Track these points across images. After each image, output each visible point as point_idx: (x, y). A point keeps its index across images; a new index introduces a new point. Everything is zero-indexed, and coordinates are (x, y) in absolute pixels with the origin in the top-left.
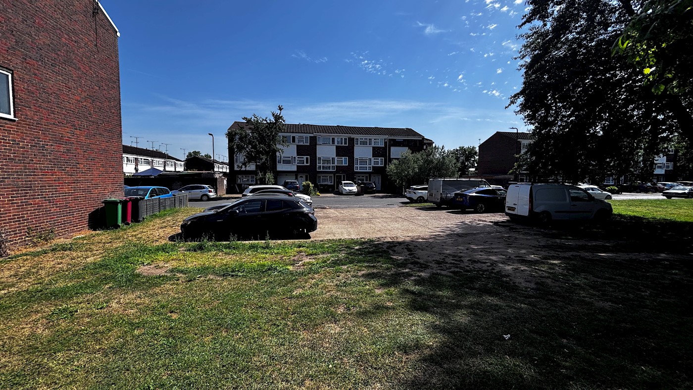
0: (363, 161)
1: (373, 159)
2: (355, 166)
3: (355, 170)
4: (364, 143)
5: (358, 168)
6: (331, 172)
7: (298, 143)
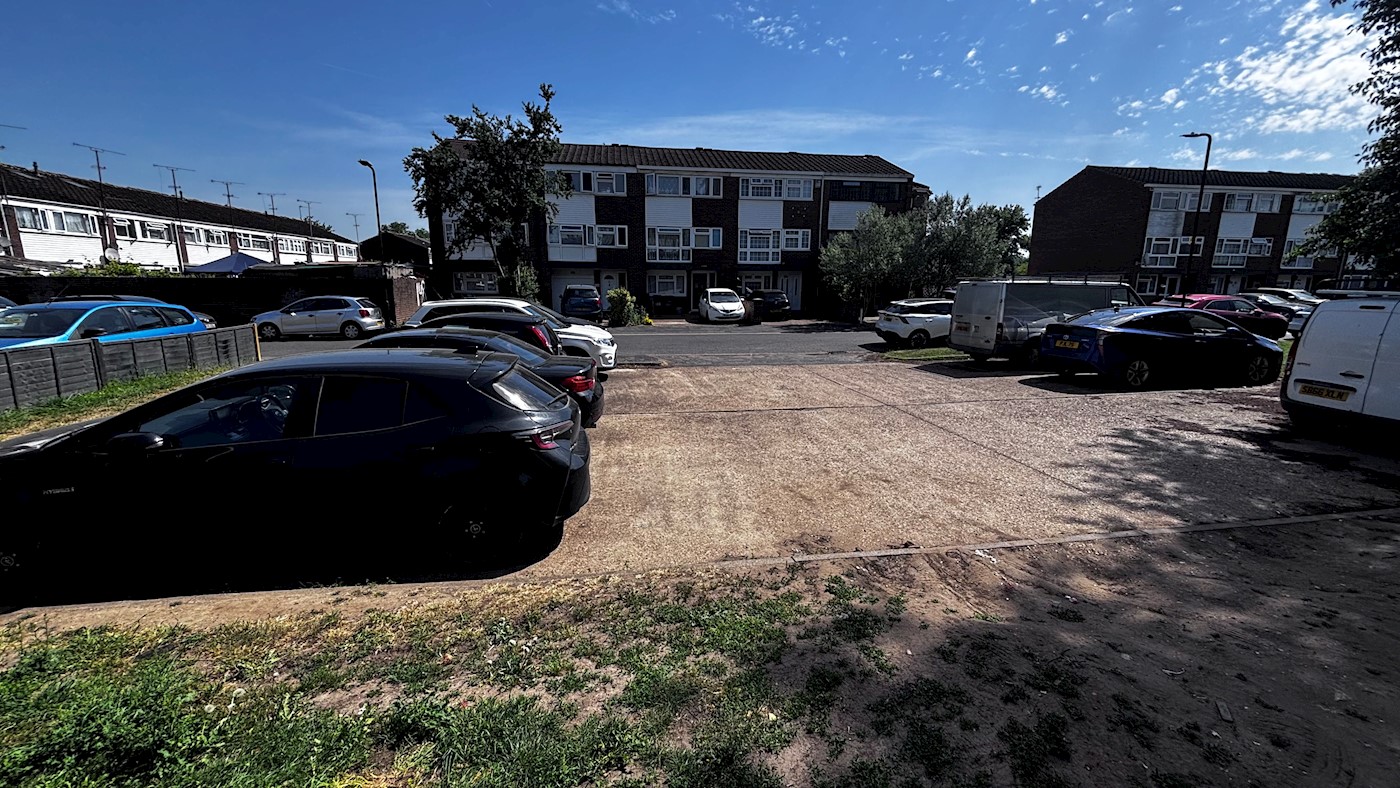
0: (760, 238)
1: (783, 232)
2: (740, 250)
3: (739, 262)
4: (762, 191)
5: (746, 254)
6: (679, 267)
7: (599, 191)
